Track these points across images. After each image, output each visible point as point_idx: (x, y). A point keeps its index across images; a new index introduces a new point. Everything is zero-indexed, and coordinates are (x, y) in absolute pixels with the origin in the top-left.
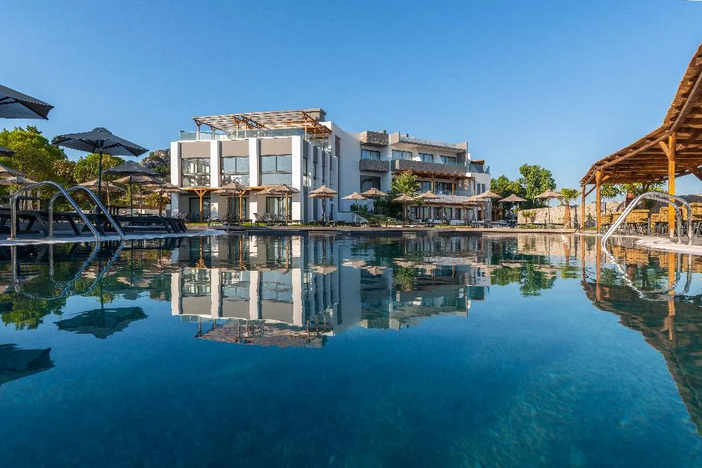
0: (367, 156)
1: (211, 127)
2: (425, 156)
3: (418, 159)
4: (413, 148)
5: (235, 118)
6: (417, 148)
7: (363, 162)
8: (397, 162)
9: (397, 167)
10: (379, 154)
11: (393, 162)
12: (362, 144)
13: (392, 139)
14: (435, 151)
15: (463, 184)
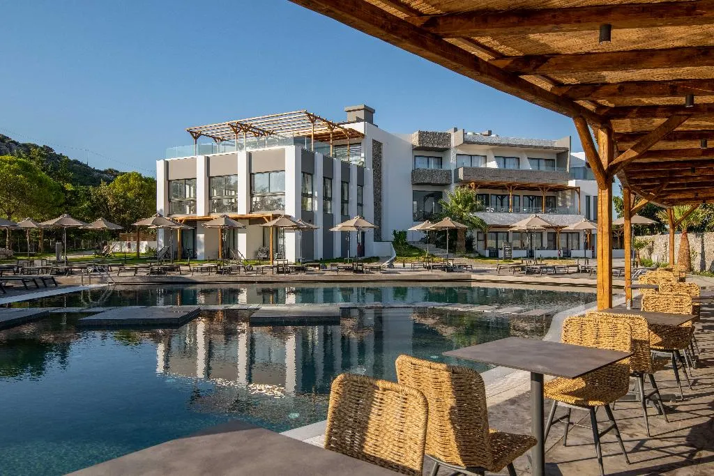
0: (422, 164)
1: (214, 138)
2: (507, 160)
3: (493, 165)
4: (488, 150)
5: (232, 126)
6: (493, 149)
7: (415, 173)
8: (461, 171)
9: (461, 176)
10: (440, 161)
11: (457, 171)
12: (415, 149)
13: (456, 140)
14: (521, 152)
15: (564, 198)
